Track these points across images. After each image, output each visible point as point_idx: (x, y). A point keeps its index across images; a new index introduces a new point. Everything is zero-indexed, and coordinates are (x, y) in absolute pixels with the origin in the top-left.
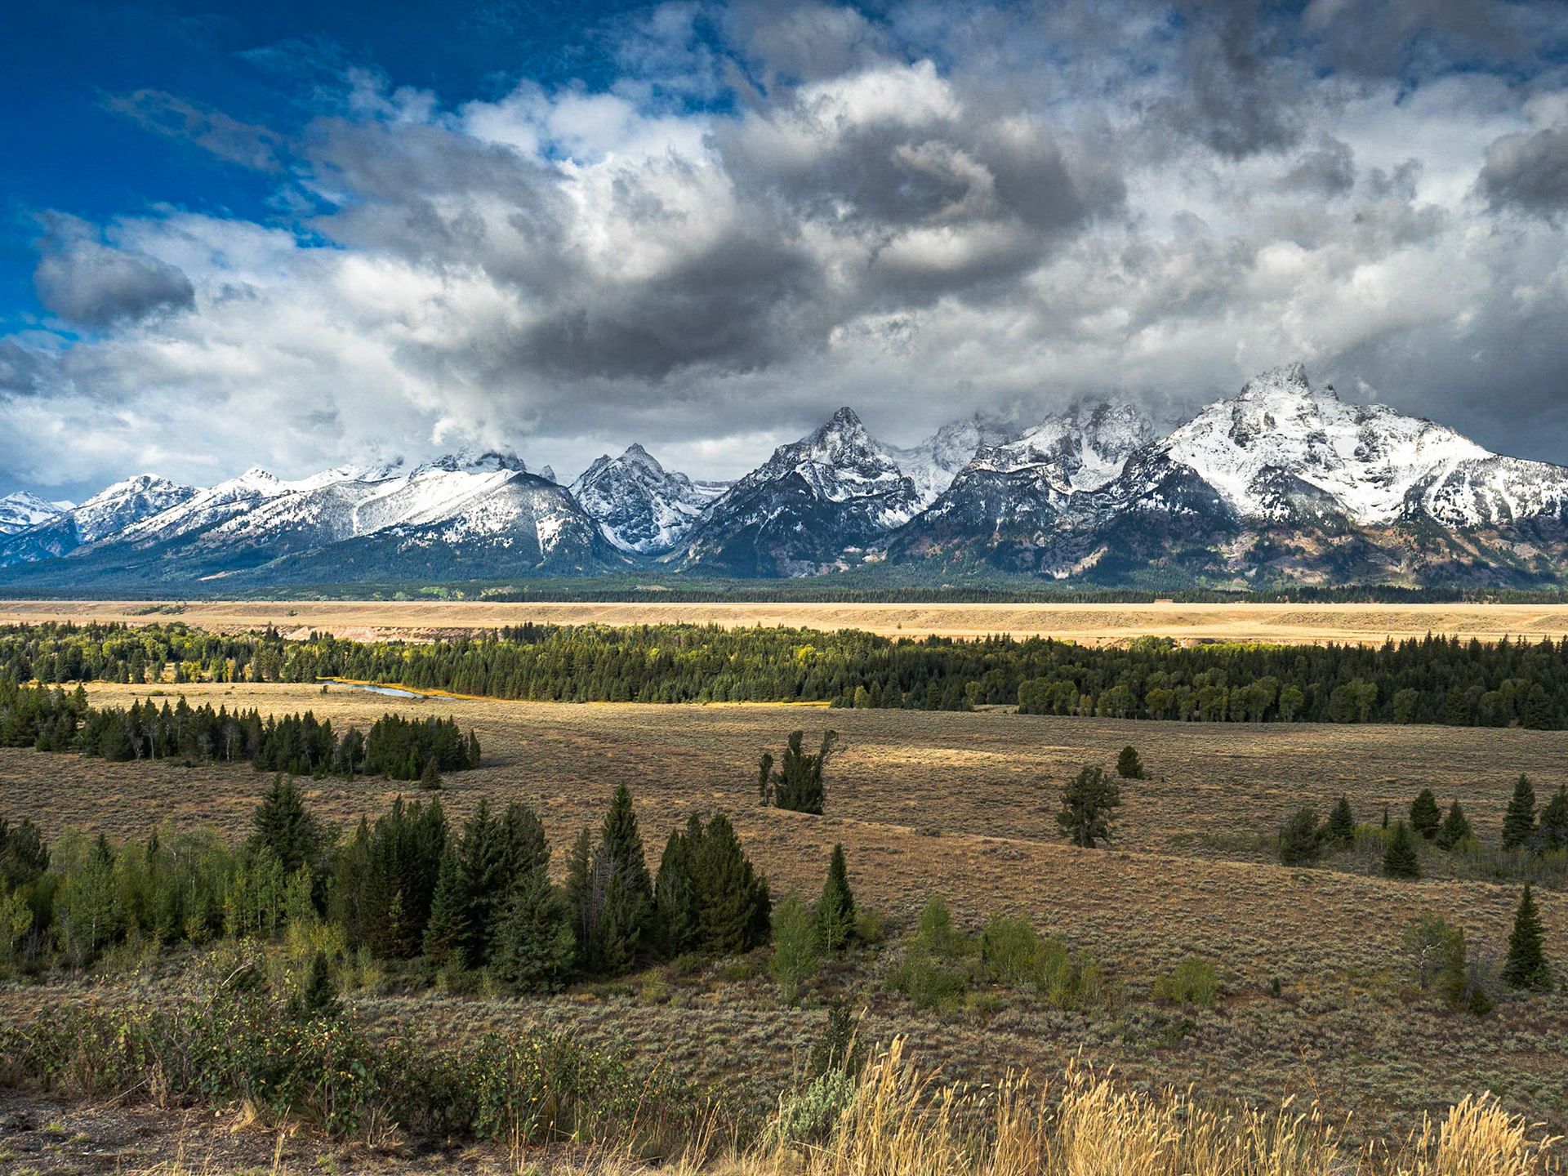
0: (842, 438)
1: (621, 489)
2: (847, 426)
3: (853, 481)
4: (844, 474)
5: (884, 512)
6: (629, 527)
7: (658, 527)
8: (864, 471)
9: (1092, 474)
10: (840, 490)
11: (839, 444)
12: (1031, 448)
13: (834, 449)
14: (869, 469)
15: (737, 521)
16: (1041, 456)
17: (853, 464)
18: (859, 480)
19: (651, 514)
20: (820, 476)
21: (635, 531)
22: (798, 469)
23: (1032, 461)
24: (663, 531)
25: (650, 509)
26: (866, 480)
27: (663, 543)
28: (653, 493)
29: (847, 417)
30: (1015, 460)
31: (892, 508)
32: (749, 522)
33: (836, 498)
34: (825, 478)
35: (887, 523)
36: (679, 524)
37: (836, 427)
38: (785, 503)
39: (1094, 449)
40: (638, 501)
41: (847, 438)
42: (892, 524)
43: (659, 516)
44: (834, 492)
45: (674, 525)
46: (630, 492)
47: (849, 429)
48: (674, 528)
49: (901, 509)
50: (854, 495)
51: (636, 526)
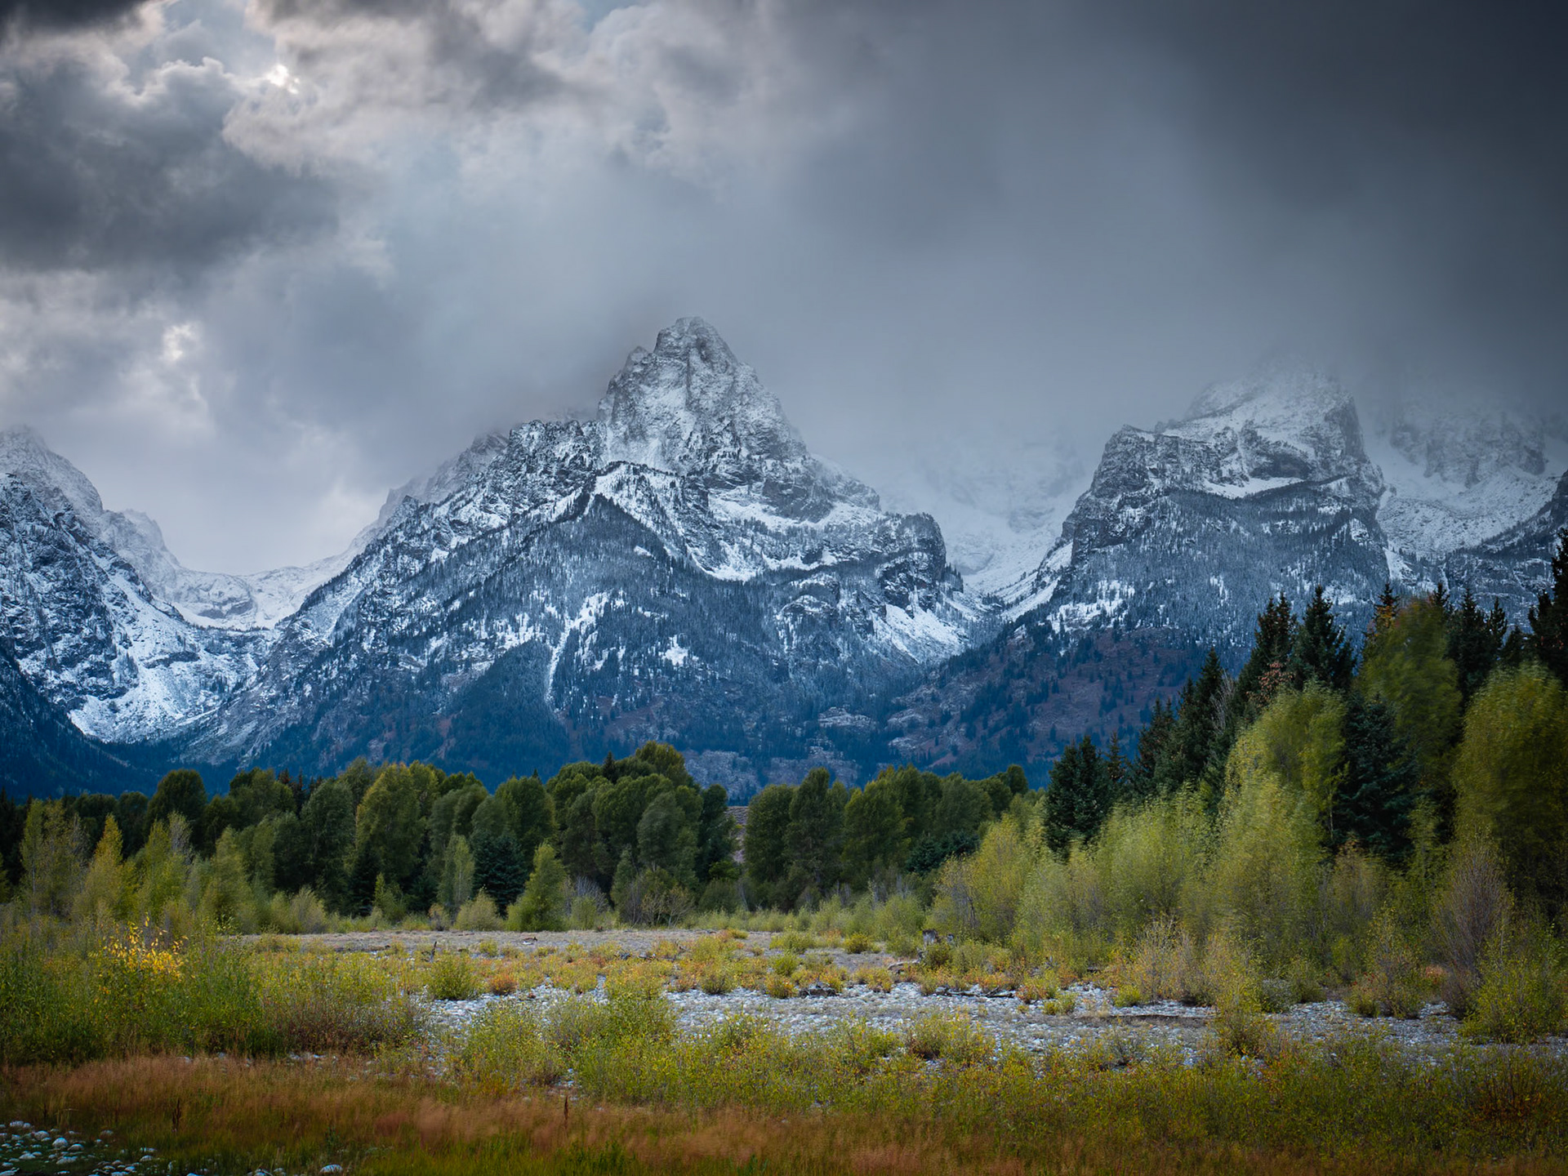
0: (691, 405)
1: (15, 549)
2: (703, 369)
3: (760, 527)
4: (727, 506)
5: (883, 613)
6: (51, 663)
7: (130, 663)
8: (781, 497)
9: (1428, 512)
10: (732, 551)
11: (687, 423)
12: (1251, 437)
13: (672, 435)
14: (798, 492)
15: (470, 638)
16: (1287, 458)
17: (747, 477)
18: (774, 522)
19: (108, 628)
20: (670, 511)
21: (68, 676)
22: (603, 486)
23: (1259, 473)
24: (146, 674)
25: (102, 611)
26: (791, 522)
27: (153, 713)
28: (104, 563)
29: (701, 345)
30: (1216, 467)
31: (901, 601)
32: (511, 641)
33: (723, 573)
34: (684, 516)
35: (901, 646)
36: (191, 657)
37: (669, 375)
38: (606, 583)
39: (1396, 443)
40: (69, 587)
41: (708, 403)
42: (915, 647)
43: (130, 631)
44: (717, 556)
45: (175, 657)
46: (45, 561)
47: (709, 381)
48: (178, 667)
49: (927, 605)
50: (773, 565)
51: (70, 661)
